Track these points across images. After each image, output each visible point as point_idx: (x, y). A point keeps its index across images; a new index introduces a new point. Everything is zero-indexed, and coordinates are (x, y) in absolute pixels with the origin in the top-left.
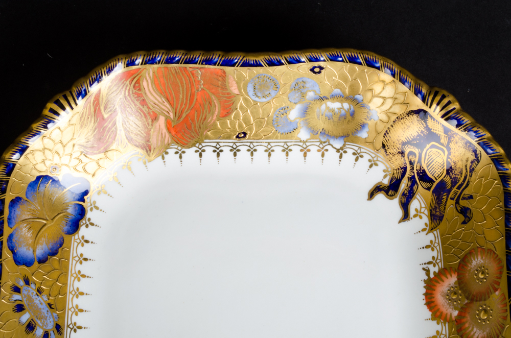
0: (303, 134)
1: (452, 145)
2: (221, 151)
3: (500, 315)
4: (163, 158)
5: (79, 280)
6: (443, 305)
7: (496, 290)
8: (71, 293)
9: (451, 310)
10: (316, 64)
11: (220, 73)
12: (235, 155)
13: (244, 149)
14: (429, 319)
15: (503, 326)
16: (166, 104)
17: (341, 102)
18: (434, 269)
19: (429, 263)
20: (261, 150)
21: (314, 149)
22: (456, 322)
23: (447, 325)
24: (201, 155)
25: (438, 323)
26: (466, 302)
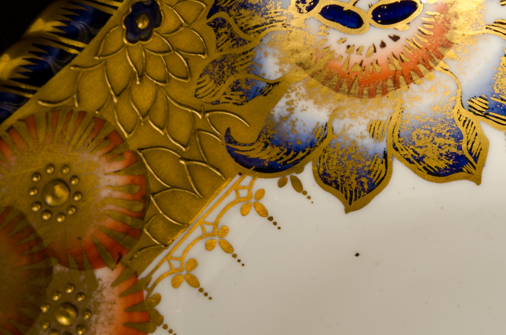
3: (31, 144)
6: (110, 321)
9: (105, 293)
14: (165, 327)
15: (50, 116)
22: (120, 256)
23: (144, 275)
25: (158, 299)
26: (58, 268)
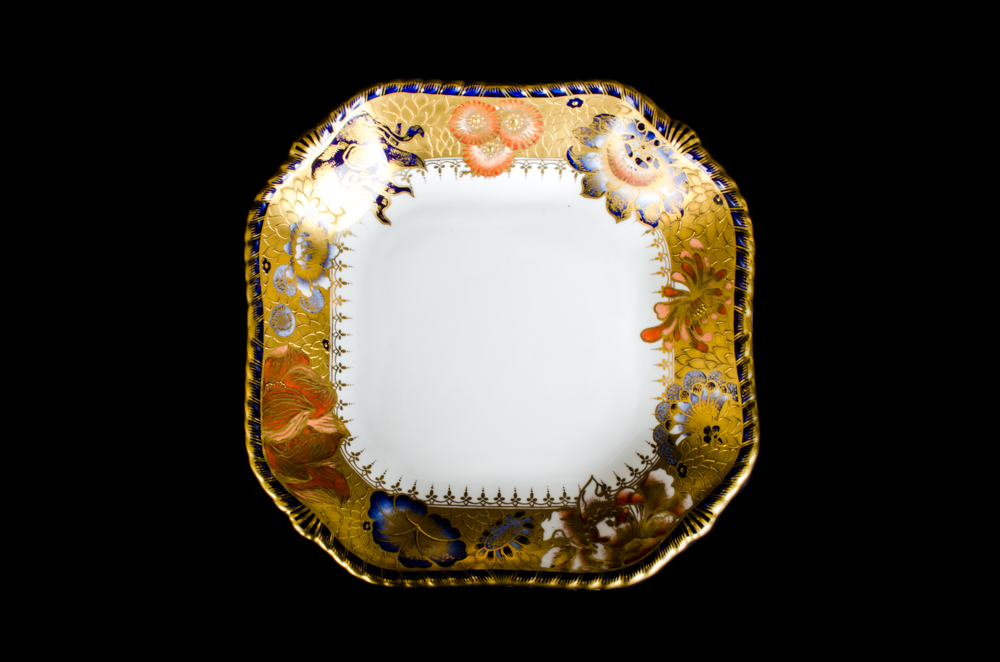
0: (325, 283)
1: (349, 139)
2: (340, 365)
3: (517, 107)
4: (346, 422)
5: (470, 498)
6: (498, 160)
7: (494, 109)
8: (483, 505)
9: (503, 153)
10: (261, 265)
11: (268, 363)
12: (344, 351)
13: (339, 343)
14: (509, 174)
16: (296, 418)
17: (296, 244)
18: (463, 167)
19: (456, 170)
20: (340, 326)
21: (339, 274)
22: (515, 149)
23: (516, 158)
24: (344, 385)
25: (514, 167)
26: (498, 138)
